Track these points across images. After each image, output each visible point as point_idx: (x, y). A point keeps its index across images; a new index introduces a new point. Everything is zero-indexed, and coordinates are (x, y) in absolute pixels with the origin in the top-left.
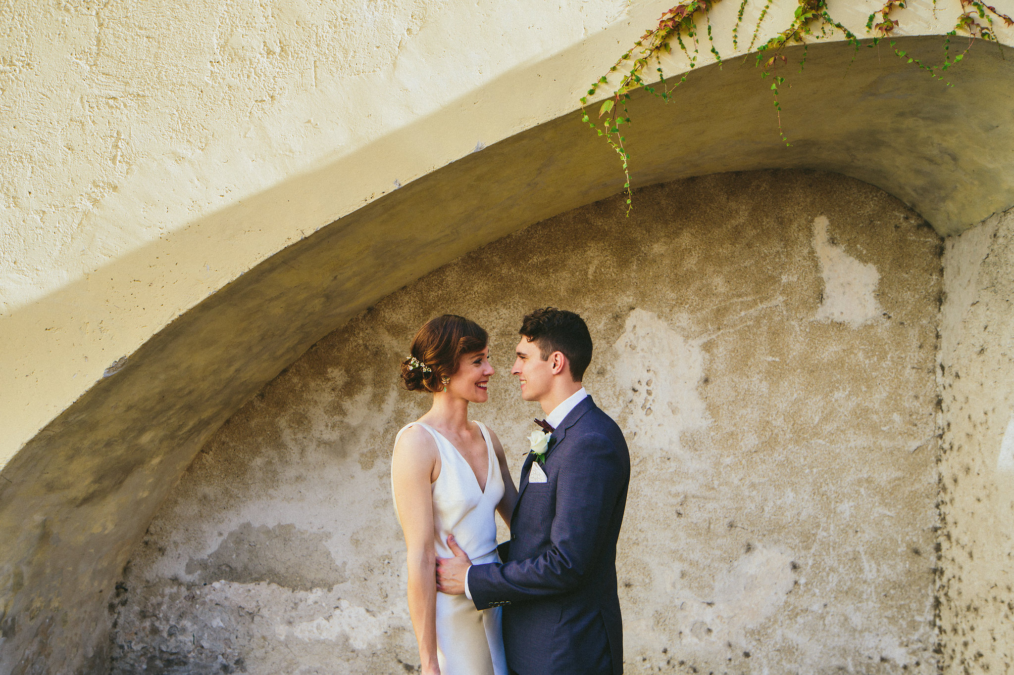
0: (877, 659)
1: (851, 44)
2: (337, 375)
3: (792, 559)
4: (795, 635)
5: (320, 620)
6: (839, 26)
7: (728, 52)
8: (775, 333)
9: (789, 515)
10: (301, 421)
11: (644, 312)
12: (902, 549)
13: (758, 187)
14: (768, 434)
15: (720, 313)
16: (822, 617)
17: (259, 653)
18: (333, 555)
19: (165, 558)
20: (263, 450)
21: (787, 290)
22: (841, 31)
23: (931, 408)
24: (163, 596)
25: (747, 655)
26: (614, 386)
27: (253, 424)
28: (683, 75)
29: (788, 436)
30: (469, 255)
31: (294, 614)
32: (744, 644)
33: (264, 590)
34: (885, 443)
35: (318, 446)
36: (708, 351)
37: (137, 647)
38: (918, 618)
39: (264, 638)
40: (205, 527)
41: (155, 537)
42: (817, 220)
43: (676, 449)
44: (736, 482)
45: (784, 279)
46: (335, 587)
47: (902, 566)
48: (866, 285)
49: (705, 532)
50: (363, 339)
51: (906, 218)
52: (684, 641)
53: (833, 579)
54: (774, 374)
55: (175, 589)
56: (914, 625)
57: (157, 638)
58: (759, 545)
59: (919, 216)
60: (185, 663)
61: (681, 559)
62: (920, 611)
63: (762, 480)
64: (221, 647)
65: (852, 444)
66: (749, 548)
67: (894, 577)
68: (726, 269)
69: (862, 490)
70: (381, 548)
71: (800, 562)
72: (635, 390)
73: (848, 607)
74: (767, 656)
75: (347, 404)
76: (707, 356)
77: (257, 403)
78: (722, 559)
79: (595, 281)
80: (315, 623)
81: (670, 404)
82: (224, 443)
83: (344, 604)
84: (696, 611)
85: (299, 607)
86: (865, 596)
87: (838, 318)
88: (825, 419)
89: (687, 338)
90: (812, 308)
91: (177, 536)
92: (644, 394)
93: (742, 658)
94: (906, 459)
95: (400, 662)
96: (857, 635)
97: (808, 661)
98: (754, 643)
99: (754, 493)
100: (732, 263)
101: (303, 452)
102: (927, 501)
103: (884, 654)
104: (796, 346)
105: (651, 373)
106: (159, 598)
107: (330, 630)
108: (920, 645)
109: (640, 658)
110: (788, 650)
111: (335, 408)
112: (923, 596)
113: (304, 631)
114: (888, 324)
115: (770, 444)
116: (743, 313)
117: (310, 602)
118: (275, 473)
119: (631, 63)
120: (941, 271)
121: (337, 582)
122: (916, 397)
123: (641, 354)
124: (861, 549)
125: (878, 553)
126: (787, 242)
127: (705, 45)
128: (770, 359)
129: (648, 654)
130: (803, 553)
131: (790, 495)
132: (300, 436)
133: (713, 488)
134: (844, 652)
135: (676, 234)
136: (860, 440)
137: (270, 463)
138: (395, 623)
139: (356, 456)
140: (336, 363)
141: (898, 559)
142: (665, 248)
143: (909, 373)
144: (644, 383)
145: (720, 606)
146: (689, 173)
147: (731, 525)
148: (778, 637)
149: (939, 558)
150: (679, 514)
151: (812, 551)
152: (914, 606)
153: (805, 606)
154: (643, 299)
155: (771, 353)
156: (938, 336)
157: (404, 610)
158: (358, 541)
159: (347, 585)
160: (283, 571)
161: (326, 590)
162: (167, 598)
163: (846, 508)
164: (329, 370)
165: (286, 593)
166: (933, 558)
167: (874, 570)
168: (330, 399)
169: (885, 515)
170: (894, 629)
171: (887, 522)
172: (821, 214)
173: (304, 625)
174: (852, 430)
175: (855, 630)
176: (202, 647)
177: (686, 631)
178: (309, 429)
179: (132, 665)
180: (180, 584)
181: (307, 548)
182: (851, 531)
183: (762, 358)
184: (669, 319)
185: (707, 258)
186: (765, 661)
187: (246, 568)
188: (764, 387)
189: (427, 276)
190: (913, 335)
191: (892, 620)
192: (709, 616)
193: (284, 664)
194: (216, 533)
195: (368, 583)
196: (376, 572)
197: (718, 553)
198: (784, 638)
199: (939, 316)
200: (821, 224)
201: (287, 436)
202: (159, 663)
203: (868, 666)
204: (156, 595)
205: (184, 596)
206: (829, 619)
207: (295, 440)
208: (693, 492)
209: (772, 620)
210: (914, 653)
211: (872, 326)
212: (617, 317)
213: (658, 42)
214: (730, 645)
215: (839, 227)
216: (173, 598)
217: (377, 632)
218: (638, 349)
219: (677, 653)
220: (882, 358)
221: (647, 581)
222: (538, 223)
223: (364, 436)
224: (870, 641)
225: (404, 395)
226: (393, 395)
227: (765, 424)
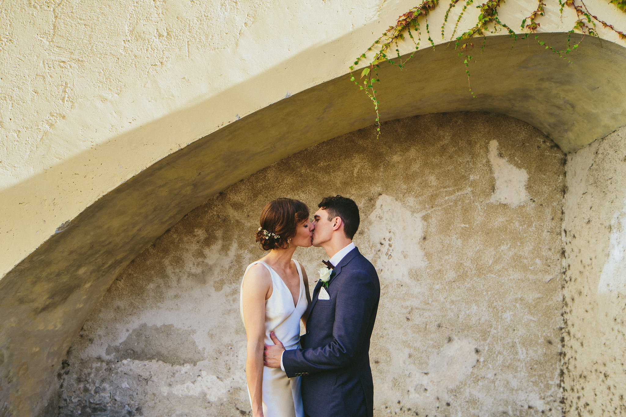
0: (526, 407)
1: (512, 37)
2: (200, 233)
3: (476, 347)
4: (477, 393)
5: (189, 384)
6: (504, 26)
7: (438, 40)
8: (466, 211)
9: (474, 320)
10: (178, 261)
11: (387, 196)
12: (541, 340)
13: (456, 122)
14: (461, 271)
15: (433, 197)
16: (494, 382)
17: (151, 404)
18: (197, 344)
19: (93, 345)
20: (155, 279)
21: (473, 184)
22: (506, 29)
23: (558, 256)
24: (91, 368)
25: (448, 404)
26: (369, 241)
27: (148, 263)
28: (411, 53)
29: (473, 272)
30: (281, 160)
31: (173, 379)
32: (447, 398)
33: (154, 365)
34: (531, 277)
35: (189, 277)
36: (426, 220)
37: (75, 400)
38: (550, 382)
39: (154, 394)
40: (118, 326)
41: (87, 332)
42: (491, 142)
43: (407, 280)
44: (442, 299)
45: (472, 177)
46: (198, 363)
47: (541, 351)
48: (520, 182)
49: (424, 330)
50: (217, 211)
51: (544, 142)
52: (411, 396)
53: (500, 358)
54: (465, 235)
55: (99, 365)
56: (548, 387)
57: (87, 394)
58: (455, 338)
59: (552, 141)
60: (105, 410)
61: (409, 346)
62: (552, 378)
63: (458, 299)
64: (127, 400)
65: (511, 277)
66: (450, 340)
67: (536, 358)
68: (437, 171)
69: (518, 305)
70: (226, 339)
71: (480, 348)
72: (381, 244)
73: (509, 376)
74: (460, 405)
75: (206, 251)
76: (425, 223)
77: (151, 250)
78: (434, 347)
79: (358, 177)
80: (185, 385)
81: (402, 252)
82: (130, 275)
83: (204, 373)
84: (418, 378)
85: (176, 376)
86: (519, 369)
87: (503, 201)
88: (496, 262)
89: (413, 212)
90: (488, 195)
91: (101, 332)
92: (387, 246)
93: (445, 407)
94: (544, 287)
95: (238, 409)
96: (514, 393)
97: (485, 408)
98: (453, 397)
99: (453, 306)
100: (440, 167)
101: (179, 280)
102: (556, 311)
103: (530, 404)
104: (479, 218)
105: (391, 234)
106: (89, 370)
107: (195, 390)
108: (552, 398)
109: (384, 407)
110: (473, 402)
111: (199, 254)
112: (553, 369)
113: (179, 390)
114: (533, 205)
115: (462, 277)
116: (447, 198)
117: (183, 372)
118: (161, 293)
119: (380, 46)
120: (565, 174)
121: (200, 360)
122: (550, 249)
123: (385, 222)
124: (517, 340)
125: (527, 343)
126: (474, 156)
127: (425, 36)
128: (463, 225)
129: (389, 404)
130: (482, 342)
131: (475, 308)
132: (177, 270)
133: (428, 304)
134: (507, 403)
135: (407, 149)
136: (517, 275)
137: (159, 287)
138: (235, 385)
139: (212, 283)
140: (200, 226)
141: (539, 347)
142: (400, 158)
143: (545, 234)
144: (387, 240)
145: (432, 375)
146: (415, 113)
147: (439, 326)
148: (467, 394)
149: (563, 346)
150: (408, 319)
151: (488, 341)
152: (548, 375)
153: (483, 375)
154: (387, 188)
155: (464, 222)
156: (563, 213)
157: (240, 378)
158: (212, 335)
159: (205, 362)
160: (166, 353)
161: (192, 365)
162: (94, 370)
163: (508, 316)
164: (196, 230)
165: (168, 367)
166: (559, 346)
167: (525, 353)
168: (196, 248)
169: (531, 320)
170: (536, 389)
171: (532, 325)
172: (494, 139)
173: (179, 386)
174: (511, 269)
175: (513, 389)
176: (116, 400)
177: (412, 390)
178: (182, 267)
179: (72, 412)
180: (102, 361)
181: (181, 339)
182: (511, 331)
183: (458, 225)
184: (402, 201)
185: (425, 164)
186: (459, 408)
187: (143, 352)
188: (459, 242)
189: (256, 174)
190: (548, 212)
191: (535, 383)
192: (425, 381)
193: (166, 411)
194: (125, 330)
195: (218, 360)
196: (223, 354)
197: (431, 342)
198: (471, 395)
199: (564, 200)
200: (494, 144)
201: (169, 270)
202: (89, 410)
203: (521, 411)
204: (87, 368)
205: (104, 368)
206: (497, 382)
207: (174, 273)
208: (417, 306)
209: (463, 384)
210: (548, 403)
211: (524, 206)
212: (371, 199)
213: (396, 34)
214: (438, 399)
215: (504, 147)
216: (98, 370)
217: (224, 391)
218: (384, 219)
219: (407, 404)
220: (530, 225)
221: (388, 359)
222: (324, 142)
223: (217, 271)
224: (522, 396)
225: (241, 246)
226: (235, 246)
227: (460, 265)
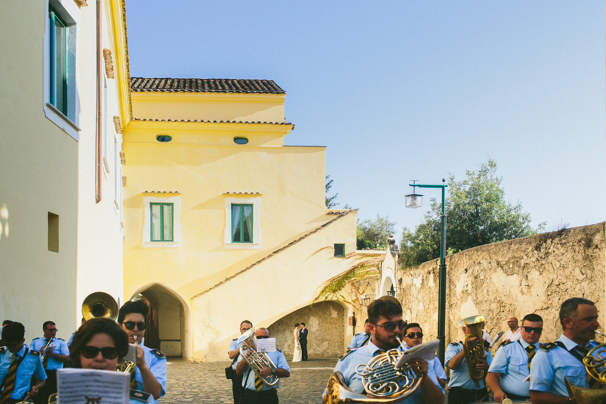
8: (326, 319)
9: (328, 338)
15: (320, 317)
29: (328, 329)
34: (338, 330)
36: (319, 320)
43: (316, 331)
48: (336, 313)
49: (319, 340)
54: (326, 323)
56: (341, 349)
63: (325, 334)
66: (324, 342)
69: (336, 335)
72: (311, 325)
73: (334, 348)
81: (315, 326)
84: (318, 349)
87: (333, 317)
88: (332, 328)
89: (317, 319)
90: (330, 316)
94: (340, 332)
98: (324, 352)
99: (324, 336)
104: (329, 320)
110: (328, 353)
115: (326, 331)
116: (323, 316)
123: (312, 322)
125: (337, 342)
126: (328, 309)
130: (329, 342)
131: (328, 336)
136: (335, 330)
141: (339, 342)
143: (341, 323)
153: (329, 348)
154: (312, 315)
156: (343, 319)
163: (334, 337)
166: (343, 342)
171: (338, 339)
183: (325, 321)
184: (315, 318)
188: (325, 325)
190: (341, 319)
192: (319, 349)
197: (320, 342)
200: (331, 307)
208: (318, 336)
209: (326, 350)
211: (337, 318)
218: (312, 320)
219: (316, 353)
220: (337, 321)
224: (336, 352)
225: (285, 326)
226: (284, 326)
227: (325, 329)
